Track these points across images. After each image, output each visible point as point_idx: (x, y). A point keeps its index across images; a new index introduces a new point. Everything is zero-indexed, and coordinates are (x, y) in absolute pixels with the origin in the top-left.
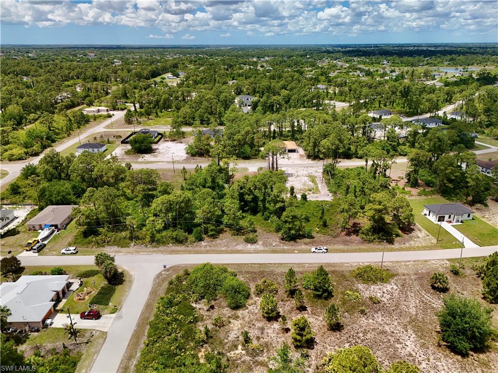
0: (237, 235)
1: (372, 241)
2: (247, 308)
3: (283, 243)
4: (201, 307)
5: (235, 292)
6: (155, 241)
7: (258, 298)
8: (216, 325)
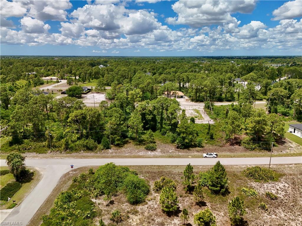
0: (139, 145)
1: (254, 149)
2: (147, 204)
3: (178, 151)
4: (101, 202)
5: (135, 187)
6: (69, 148)
7: (157, 194)
8: (114, 221)
